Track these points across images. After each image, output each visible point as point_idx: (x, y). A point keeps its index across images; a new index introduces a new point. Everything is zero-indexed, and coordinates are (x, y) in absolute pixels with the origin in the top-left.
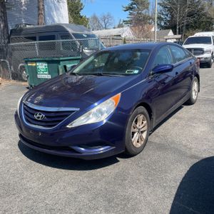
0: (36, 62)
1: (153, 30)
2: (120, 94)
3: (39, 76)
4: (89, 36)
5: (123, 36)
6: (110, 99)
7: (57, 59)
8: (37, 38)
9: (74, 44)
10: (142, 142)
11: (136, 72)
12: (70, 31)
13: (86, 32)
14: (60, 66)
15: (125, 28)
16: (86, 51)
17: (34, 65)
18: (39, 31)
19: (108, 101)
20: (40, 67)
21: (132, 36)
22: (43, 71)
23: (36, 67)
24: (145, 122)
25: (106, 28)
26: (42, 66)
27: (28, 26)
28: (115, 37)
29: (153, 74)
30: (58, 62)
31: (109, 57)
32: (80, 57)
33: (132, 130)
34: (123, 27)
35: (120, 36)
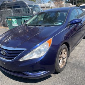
0: (11, 18)
1: (63, 3)
2: (52, 38)
3: (13, 25)
4: (35, 6)
5: (51, 6)
6: (46, 42)
7: (20, 17)
8: (12, 7)
9: (29, 9)
10: (64, 64)
11: (60, 24)
12: (27, 4)
13: (34, 4)
14: (22, 20)
15: (51, 3)
16: (34, 13)
17: (11, 20)
18: (13, 4)
19: (45, 43)
20: (13, 21)
21: (54, 6)
22: (15, 23)
23: (11, 21)
24: (66, 53)
25: (43, 3)
26: (14, 21)
27: (8, 2)
28: (47, 7)
29: (70, 25)
30: (21, 18)
31: (45, 15)
32: (31, 16)
33: (59, 59)
34: (50, 2)
35: (49, 6)
